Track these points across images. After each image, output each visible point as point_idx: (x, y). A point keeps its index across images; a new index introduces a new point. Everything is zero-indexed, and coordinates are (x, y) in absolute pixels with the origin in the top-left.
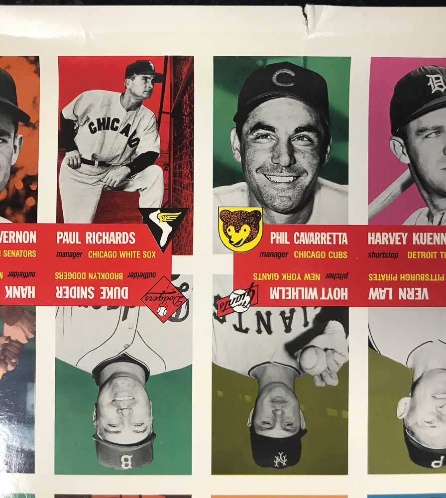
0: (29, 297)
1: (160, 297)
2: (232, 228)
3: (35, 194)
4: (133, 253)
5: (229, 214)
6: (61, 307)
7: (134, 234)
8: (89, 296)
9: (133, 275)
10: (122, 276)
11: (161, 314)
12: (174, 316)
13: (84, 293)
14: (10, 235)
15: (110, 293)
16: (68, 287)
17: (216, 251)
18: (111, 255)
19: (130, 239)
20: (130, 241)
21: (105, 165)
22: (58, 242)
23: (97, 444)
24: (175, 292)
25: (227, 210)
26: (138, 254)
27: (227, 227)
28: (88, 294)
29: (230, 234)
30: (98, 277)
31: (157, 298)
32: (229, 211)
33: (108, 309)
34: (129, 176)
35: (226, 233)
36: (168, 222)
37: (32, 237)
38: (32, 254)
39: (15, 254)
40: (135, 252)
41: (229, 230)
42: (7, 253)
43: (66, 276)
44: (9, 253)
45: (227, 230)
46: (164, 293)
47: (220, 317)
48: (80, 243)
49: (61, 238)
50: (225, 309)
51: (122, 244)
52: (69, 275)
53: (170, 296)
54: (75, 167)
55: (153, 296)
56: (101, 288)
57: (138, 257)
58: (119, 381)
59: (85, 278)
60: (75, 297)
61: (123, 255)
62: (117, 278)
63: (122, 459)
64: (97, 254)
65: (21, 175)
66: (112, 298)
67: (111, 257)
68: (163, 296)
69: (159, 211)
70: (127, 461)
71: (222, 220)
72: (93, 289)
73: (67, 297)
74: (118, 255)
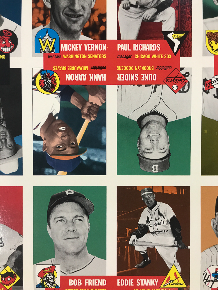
0: (103, 80)
1: (174, 80)
2: (213, 42)
3: (105, 24)
4: (159, 56)
5: (212, 34)
6: (120, 85)
7: (159, 45)
8: (135, 79)
9: (159, 68)
10: (153, 68)
11: (174, 89)
12: (181, 90)
13: (132, 77)
14: (92, 46)
15: (147, 77)
16: (124, 74)
17: (204, 54)
18: (147, 57)
19: (157, 48)
20: (157, 49)
21: (144, 7)
22: (118, 50)
23: (140, 159)
24: (182, 77)
25: (211, 32)
26: (162, 56)
27: (211, 41)
28: (135, 78)
29: (212, 45)
30: (140, 69)
31: (172, 80)
32: (212, 32)
33: (145, 87)
34: (156, 14)
35: (210, 45)
36: (178, 39)
37: (104, 47)
38: (104, 56)
39: (95, 56)
40: (160, 55)
41: (212, 43)
42: (90, 56)
43: (123, 68)
44: (91, 56)
45: (211, 42)
46: (176, 77)
47: (206, 91)
48: (130, 50)
49: (120, 47)
50: (209, 86)
51: (153, 51)
52: (124, 68)
53: (179, 79)
54: (127, 9)
55: (170, 79)
56: (142, 75)
57: (162, 58)
58: (152, 126)
59: (133, 70)
60: (128, 80)
61: (153, 57)
62: (150, 69)
63: (153, 167)
64: (139, 56)
65: (97, 13)
66: (148, 80)
67: (147, 58)
68: (176, 79)
69: (173, 33)
70: (155, 168)
71: (208, 37)
72: (138, 75)
73: (123, 80)
74: (151, 56)
